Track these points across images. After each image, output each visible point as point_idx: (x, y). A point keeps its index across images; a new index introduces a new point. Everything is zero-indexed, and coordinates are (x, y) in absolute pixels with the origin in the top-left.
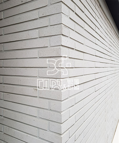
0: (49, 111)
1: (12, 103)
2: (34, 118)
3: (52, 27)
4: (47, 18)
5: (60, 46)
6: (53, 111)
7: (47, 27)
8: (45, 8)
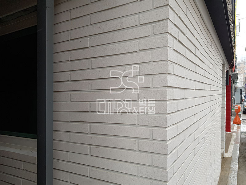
0: (151, 168)
1: (102, 159)
2: (133, 177)
3: (156, 63)
4: (150, 52)
5: (165, 87)
6: (156, 168)
7: (149, 63)
8: (147, 38)
